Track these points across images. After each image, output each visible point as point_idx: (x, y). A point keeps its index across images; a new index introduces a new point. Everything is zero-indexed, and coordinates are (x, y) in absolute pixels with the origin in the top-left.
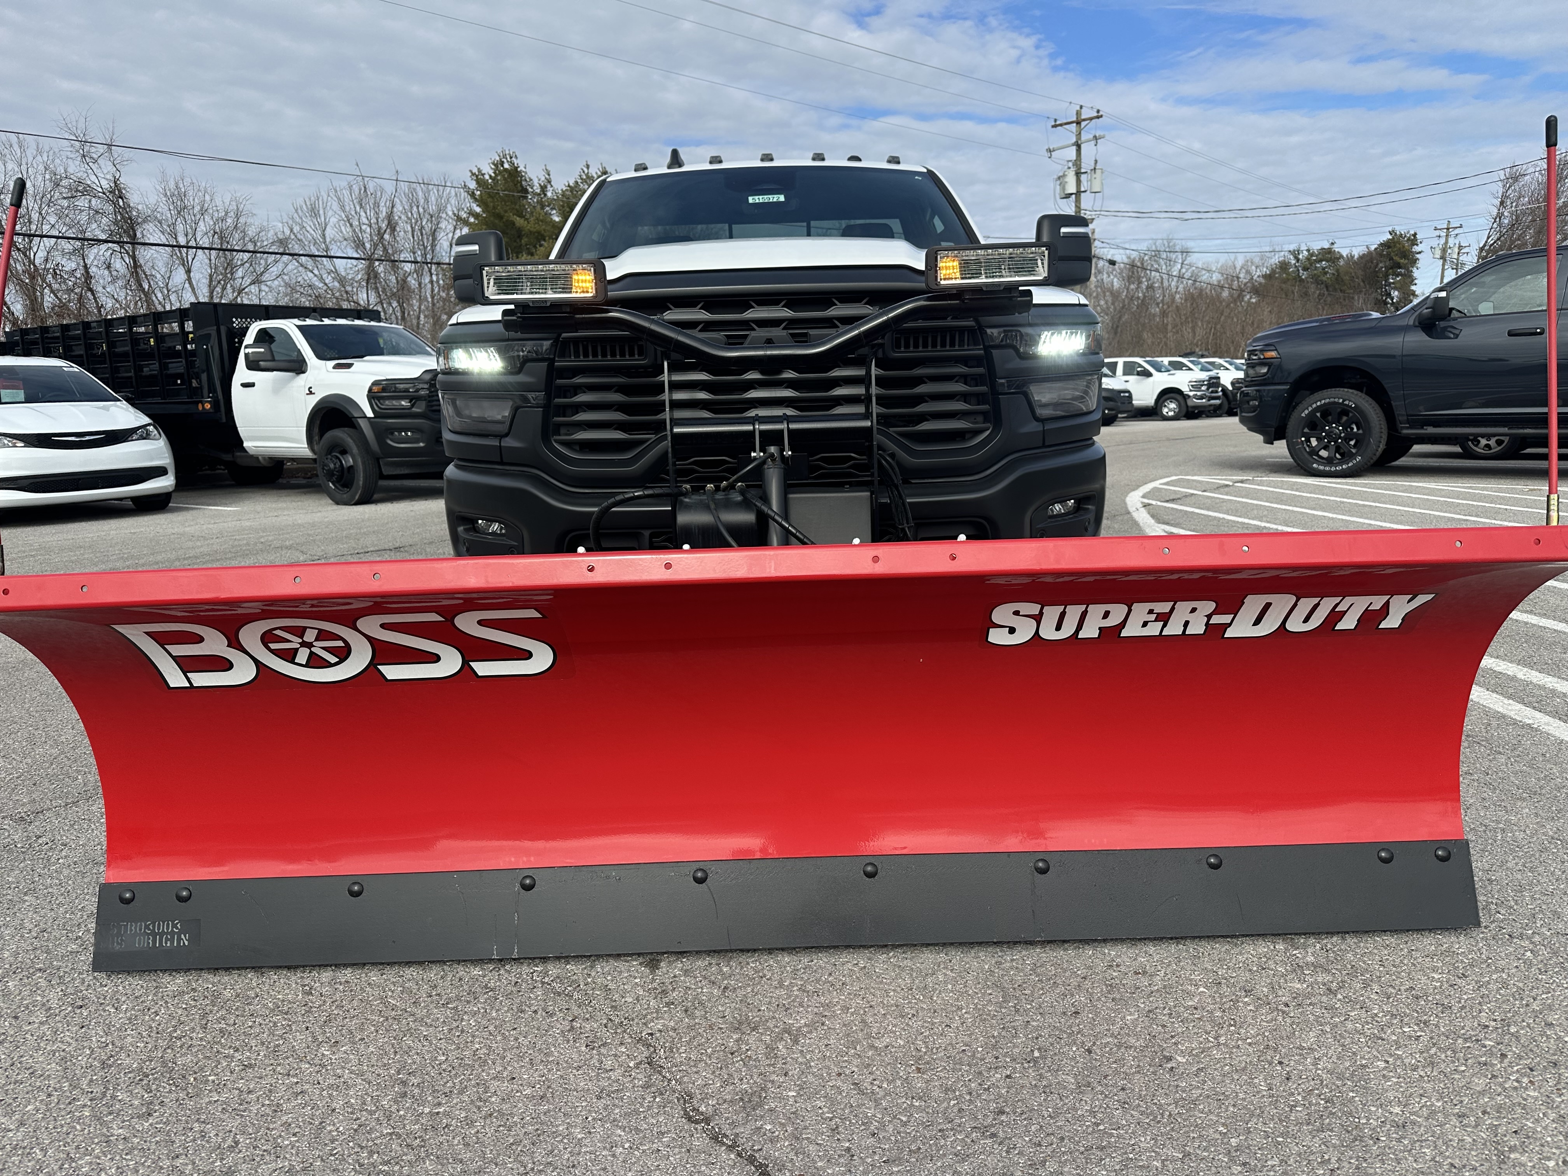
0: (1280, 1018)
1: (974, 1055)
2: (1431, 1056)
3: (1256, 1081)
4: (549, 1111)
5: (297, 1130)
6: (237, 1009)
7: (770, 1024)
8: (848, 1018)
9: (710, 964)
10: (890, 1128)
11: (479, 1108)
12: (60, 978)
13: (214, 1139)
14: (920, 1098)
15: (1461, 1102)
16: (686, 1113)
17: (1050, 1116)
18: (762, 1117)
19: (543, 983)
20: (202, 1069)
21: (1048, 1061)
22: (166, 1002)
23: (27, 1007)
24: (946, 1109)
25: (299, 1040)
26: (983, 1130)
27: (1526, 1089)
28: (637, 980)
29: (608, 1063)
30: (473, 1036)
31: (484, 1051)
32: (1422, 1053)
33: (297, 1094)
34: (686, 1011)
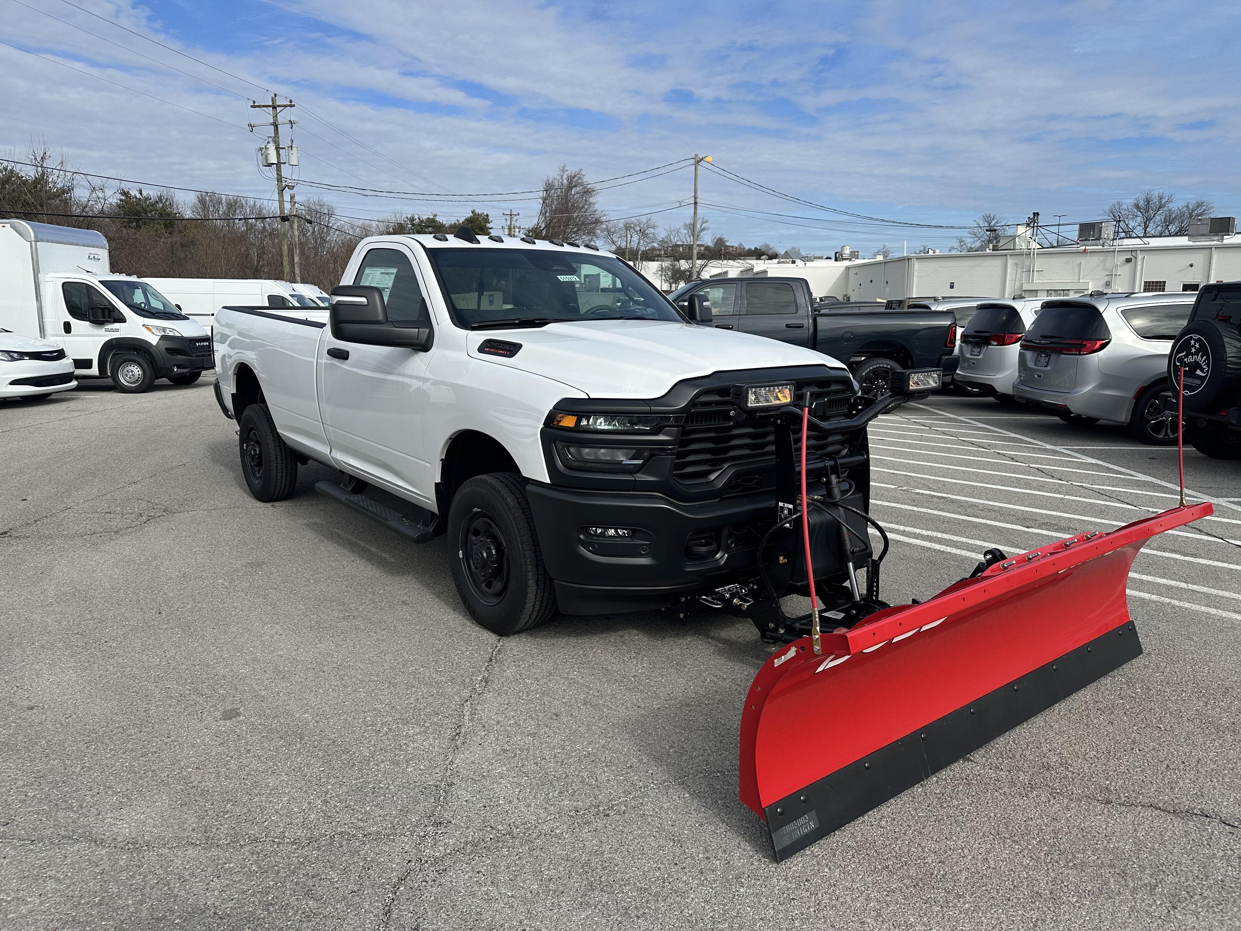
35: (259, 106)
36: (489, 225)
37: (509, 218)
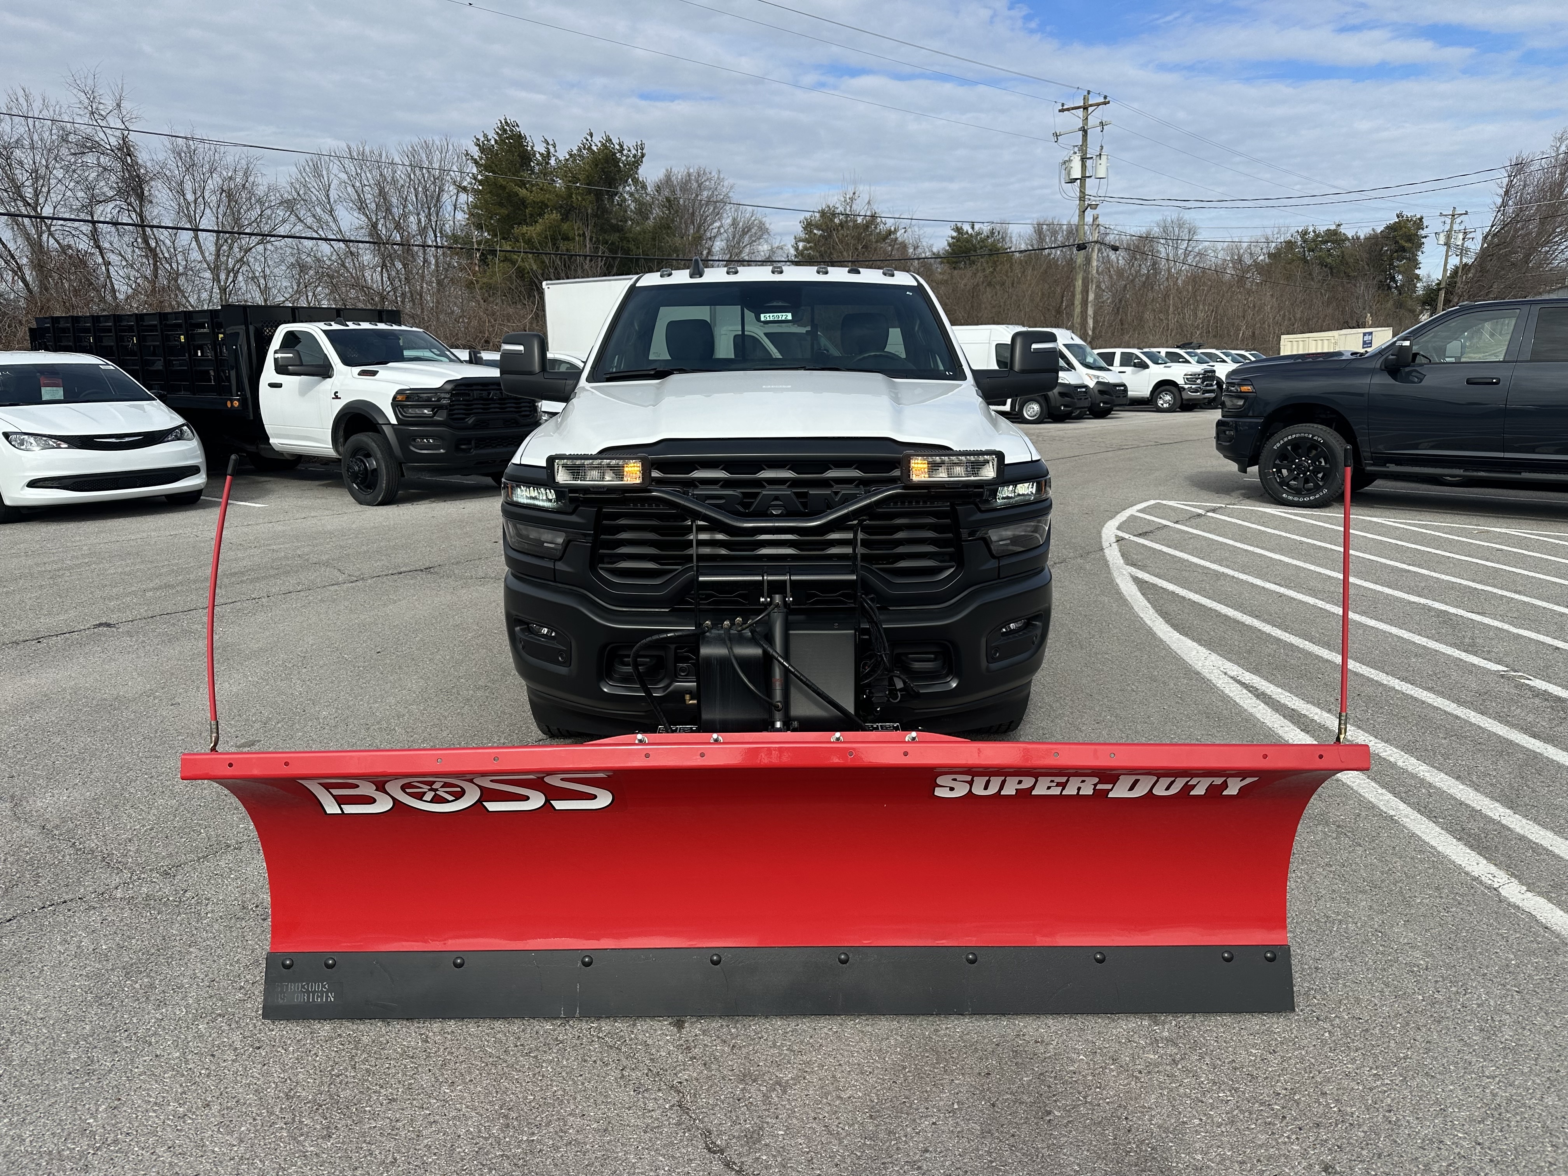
0: (1133, 1083)
1: (911, 1106)
2: (1233, 1117)
3: (1107, 1132)
4: (611, 1141)
5: (436, 1151)
6: (375, 1053)
7: (766, 1078)
8: (823, 1073)
9: (722, 1025)
10: (848, 1161)
11: (561, 1137)
12: (237, 1022)
13: (379, 1156)
14: (871, 1139)
15: (1245, 1152)
16: (707, 1145)
17: (960, 1155)
18: (760, 1150)
19: (599, 1037)
20: (359, 1102)
21: (963, 1112)
22: (321, 1046)
23: (219, 1047)
24: (888, 1148)
25: (425, 1079)
26: (912, 1164)
27: (1292, 1143)
28: (668, 1038)
29: (651, 1105)
30: (551, 1080)
31: (560, 1092)
32: (1227, 1113)
33: (431, 1123)
34: (705, 1064)
35: (1068, 110)
36: (1422, 233)
37: (1448, 221)
